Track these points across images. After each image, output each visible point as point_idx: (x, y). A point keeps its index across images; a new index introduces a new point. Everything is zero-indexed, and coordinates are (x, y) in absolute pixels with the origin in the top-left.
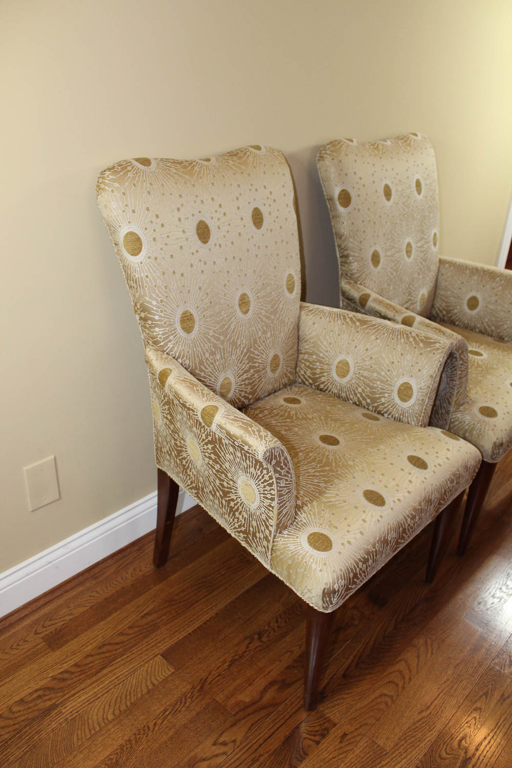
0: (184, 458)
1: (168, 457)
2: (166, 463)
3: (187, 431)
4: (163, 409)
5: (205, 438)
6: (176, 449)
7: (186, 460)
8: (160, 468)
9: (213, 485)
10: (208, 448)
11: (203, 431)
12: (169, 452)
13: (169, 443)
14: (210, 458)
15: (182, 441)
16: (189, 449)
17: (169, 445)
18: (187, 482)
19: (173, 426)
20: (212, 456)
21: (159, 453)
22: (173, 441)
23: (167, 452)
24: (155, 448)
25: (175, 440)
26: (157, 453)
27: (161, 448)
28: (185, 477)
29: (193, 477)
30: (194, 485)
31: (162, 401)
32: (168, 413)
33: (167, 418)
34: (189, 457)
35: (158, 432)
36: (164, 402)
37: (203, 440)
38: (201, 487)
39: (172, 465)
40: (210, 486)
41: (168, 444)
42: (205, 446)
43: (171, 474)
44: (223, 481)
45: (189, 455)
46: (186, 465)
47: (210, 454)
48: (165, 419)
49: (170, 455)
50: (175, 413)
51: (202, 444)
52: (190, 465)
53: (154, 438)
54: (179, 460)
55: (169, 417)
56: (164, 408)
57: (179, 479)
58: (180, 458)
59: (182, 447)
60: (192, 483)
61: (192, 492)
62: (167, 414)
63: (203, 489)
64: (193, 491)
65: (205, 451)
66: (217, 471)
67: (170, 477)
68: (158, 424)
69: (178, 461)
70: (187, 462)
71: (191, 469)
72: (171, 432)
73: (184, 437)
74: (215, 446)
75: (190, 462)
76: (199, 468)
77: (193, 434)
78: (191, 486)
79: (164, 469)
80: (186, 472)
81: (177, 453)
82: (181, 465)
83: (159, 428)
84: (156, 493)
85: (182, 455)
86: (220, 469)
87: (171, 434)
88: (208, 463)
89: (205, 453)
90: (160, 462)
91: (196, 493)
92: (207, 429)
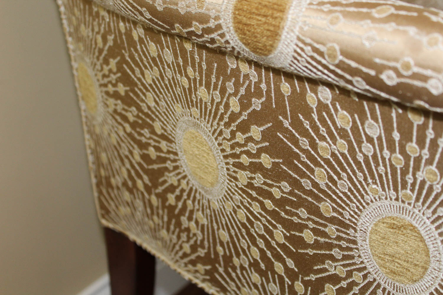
0: (172, 189)
1: (127, 196)
2: (124, 210)
3: (178, 108)
4: (104, 76)
5: (237, 109)
6: (146, 172)
7: (177, 192)
8: (111, 225)
9: (262, 245)
10: (250, 139)
11: (230, 90)
12: (130, 183)
13: (126, 161)
14: (256, 168)
15: (164, 145)
16: (184, 160)
17: (128, 166)
18: (181, 247)
19: (134, 109)
20: (266, 160)
21: (104, 191)
22: (137, 152)
23: (125, 184)
24: (94, 181)
25: (143, 146)
26: (100, 192)
27: (108, 179)
28: (175, 237)
29: (199, 233)
30: (202, 252)
31: (101, 51)
32: (118, 80)
33: (116, 95)
34: (184, 182)
35: (97, 139)
36: (105, 52)
37: (233, 117)
38: (224, 256)
39: (138, 214)
40: (254, 249)
41: (124, 165)
42: (239, 134)
43: (138, 235)
44: (301, 227)
45: (185, 177)
46: (176, 206)
47: (258, 155)
48: (111, 101)
49: (131, 191)
50: (137, 70)
51: (227, 133)
52: (190, 202)
53: (91, 158)
54: (158, 195)
55: (122, 89)
56: (106, 68)
57: (159, 243)
58: (160, 189)
59: (164, 160)
60: (194, 248)
61: (197, 271)
62: (115, 85)
63: (228, 260)
64: (200, 267)
65: (238, 150)
66: (281, 203)
67: (134, 243)
68: (95, 123)
69: (154, 199)
70: (178, 198)
71: (192, 212)
72: (129, 129)
73: (169, 128)
74: (279, 126)
75: (189, 195)
76: (216, 205)
77: (195, 111)
78: (193, 257)
79: (118, 228)
80: (179, 224)
81: (150, 180)
82: (164, 207)
83: (98, 130)
84: (105, 279)
85: (165, 182)
86: (291, 193)
87: (130, 135)
88: (250, 185)
89: (237, 156)
90: (108, 212)
91: (207, 272)
92: (247, 76)
